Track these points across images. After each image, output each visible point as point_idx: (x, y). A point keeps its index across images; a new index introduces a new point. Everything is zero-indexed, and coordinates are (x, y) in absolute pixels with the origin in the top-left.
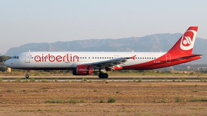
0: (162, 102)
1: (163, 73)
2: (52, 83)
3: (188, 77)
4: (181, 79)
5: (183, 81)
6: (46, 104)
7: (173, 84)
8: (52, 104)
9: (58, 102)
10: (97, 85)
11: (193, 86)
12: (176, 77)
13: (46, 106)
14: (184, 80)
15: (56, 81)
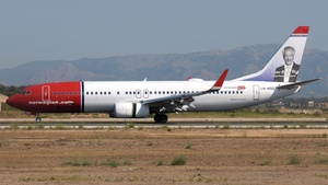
0: (266, 164)
1: (265, 113)
2: (73, 131)
3: (309, 119)
4: (298, 123)
5: (302, 128)
6: (65, 169)
7: (285, 132)
8: (76, 168)
9: (84, 165)
10: (153, 134)
11: (319, 136)
12: (290, 119)
13: (66, 172)
14: (303, 125)
15: (80, 128)
